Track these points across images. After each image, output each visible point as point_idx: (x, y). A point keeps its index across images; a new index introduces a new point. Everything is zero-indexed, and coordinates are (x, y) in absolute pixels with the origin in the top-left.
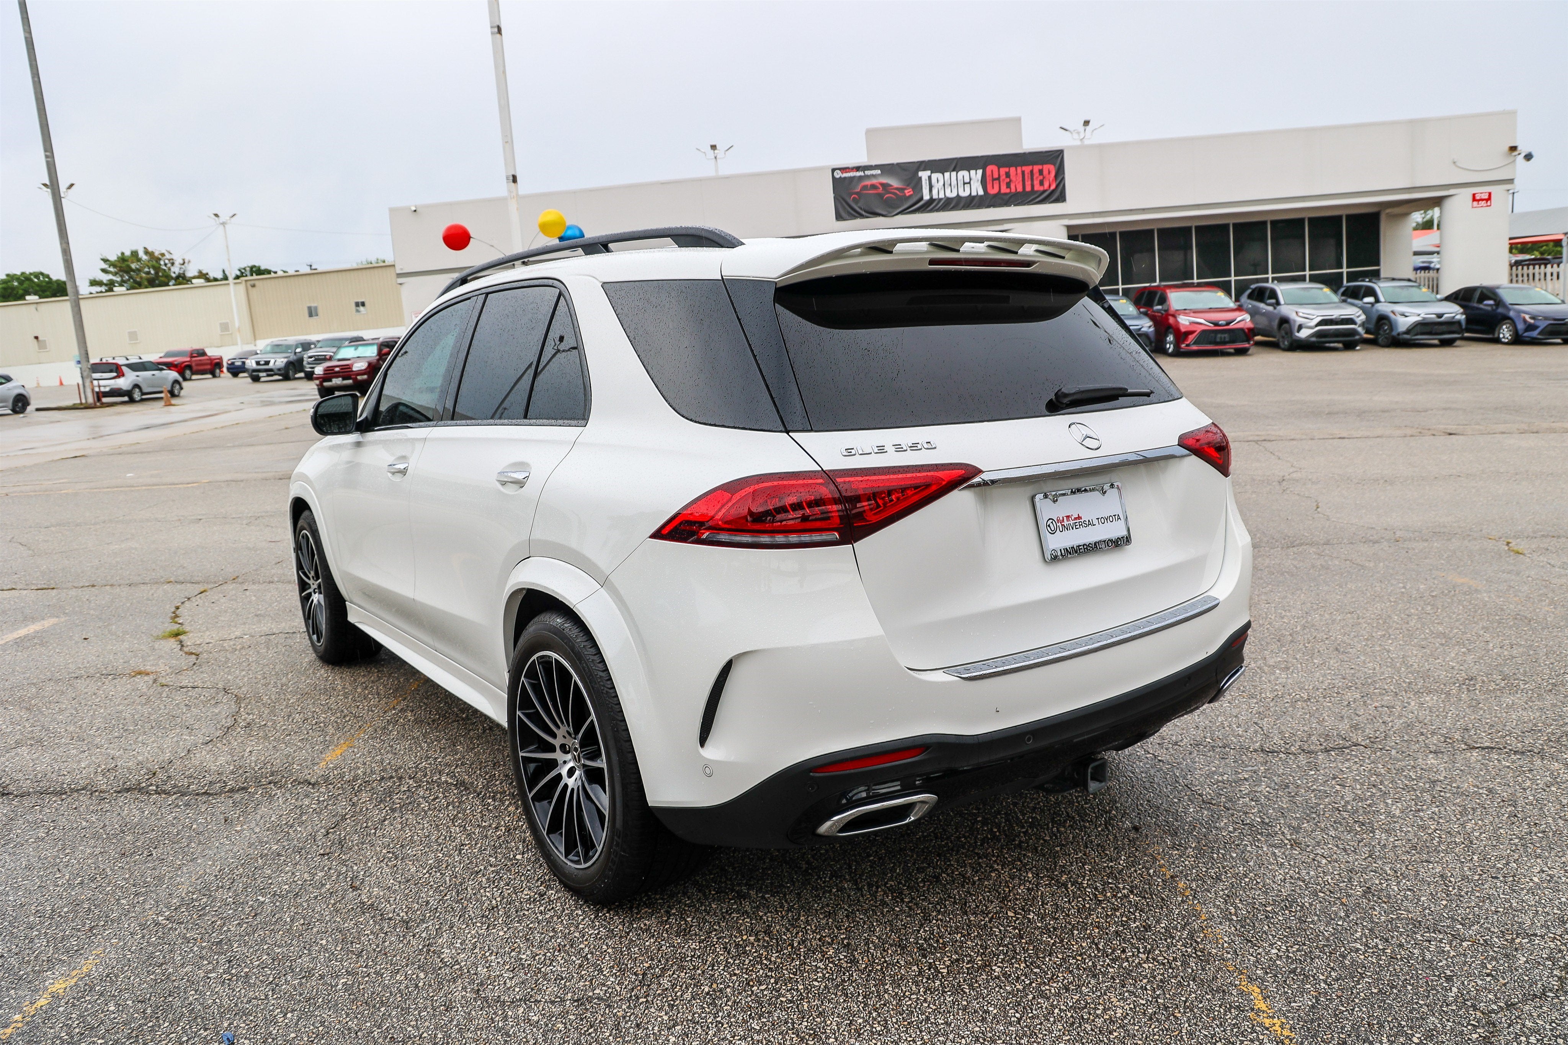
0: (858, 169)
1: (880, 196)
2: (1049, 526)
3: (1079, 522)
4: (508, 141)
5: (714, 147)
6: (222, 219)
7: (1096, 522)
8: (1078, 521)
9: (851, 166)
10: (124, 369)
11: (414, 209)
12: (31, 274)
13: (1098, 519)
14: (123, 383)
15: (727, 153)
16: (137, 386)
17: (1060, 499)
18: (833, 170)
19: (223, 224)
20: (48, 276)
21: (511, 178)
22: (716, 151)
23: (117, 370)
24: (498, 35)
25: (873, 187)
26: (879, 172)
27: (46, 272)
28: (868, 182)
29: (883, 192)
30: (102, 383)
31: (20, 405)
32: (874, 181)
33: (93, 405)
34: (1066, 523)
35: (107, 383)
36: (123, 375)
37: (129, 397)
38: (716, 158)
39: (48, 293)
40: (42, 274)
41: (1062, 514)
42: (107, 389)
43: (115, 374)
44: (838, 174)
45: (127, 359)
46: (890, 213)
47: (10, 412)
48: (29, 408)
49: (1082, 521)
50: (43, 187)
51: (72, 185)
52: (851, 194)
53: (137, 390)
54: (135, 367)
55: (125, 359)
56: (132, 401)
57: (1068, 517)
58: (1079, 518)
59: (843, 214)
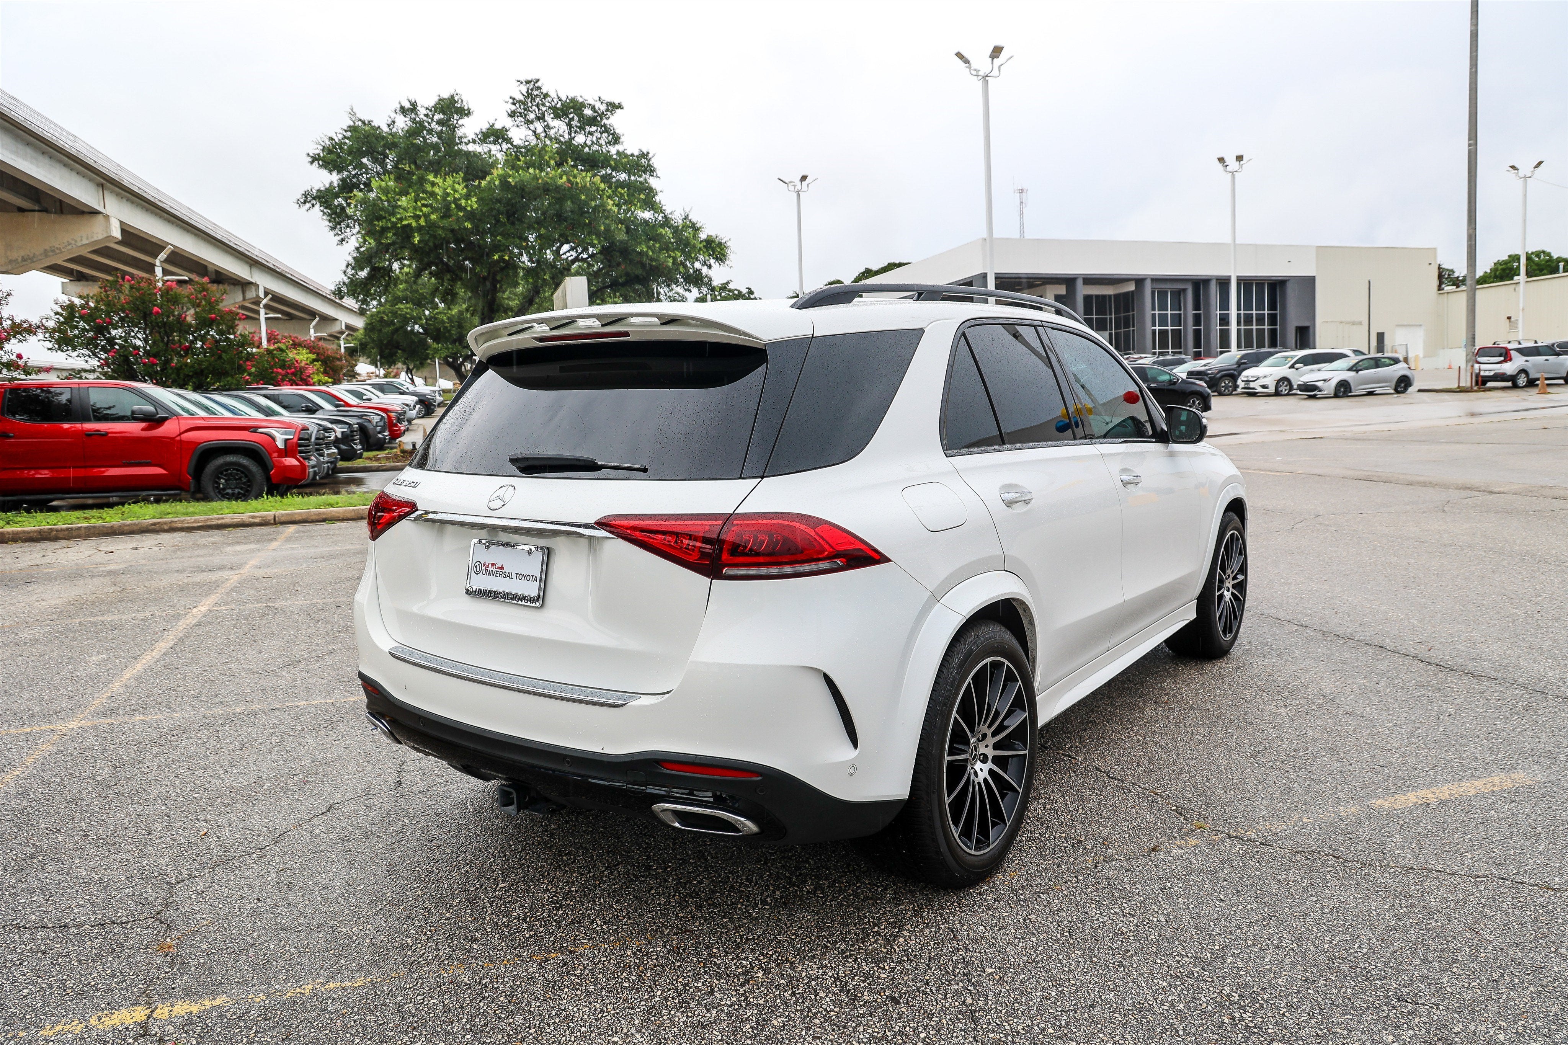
2: (476, 567)
7: (514, 576)
8: (500, 570)
10: (1513, 353)
12: (1532, 253)
13: (517, 575)
14: (1509, 368)
16: (1523, 371)
17: (493, 547)
20: (1549, 254)
23: (1506, 355)
27: (1548, 250)
30: (1483, 367)
31: (1403, 385)
33: (1469, 389)
34: (489, 569)
35: (1489, 367)
36: (1510, 360)
37: (1512, 382)
39: (1545, 271)
40: (1543, 252)
41: (489, 561)
42: (1492, 373)
43: (1502, 358)
45: (1520, 343)
47: (1392, 391)
48: (1410, 389)
49: (503, 572)
50: (1511, 169)
51: (1540, 163)
53: (1523, 375)
54: (1524, 352)
55: (1517, 343)
56: (1515, 386)
57: (493, 564)
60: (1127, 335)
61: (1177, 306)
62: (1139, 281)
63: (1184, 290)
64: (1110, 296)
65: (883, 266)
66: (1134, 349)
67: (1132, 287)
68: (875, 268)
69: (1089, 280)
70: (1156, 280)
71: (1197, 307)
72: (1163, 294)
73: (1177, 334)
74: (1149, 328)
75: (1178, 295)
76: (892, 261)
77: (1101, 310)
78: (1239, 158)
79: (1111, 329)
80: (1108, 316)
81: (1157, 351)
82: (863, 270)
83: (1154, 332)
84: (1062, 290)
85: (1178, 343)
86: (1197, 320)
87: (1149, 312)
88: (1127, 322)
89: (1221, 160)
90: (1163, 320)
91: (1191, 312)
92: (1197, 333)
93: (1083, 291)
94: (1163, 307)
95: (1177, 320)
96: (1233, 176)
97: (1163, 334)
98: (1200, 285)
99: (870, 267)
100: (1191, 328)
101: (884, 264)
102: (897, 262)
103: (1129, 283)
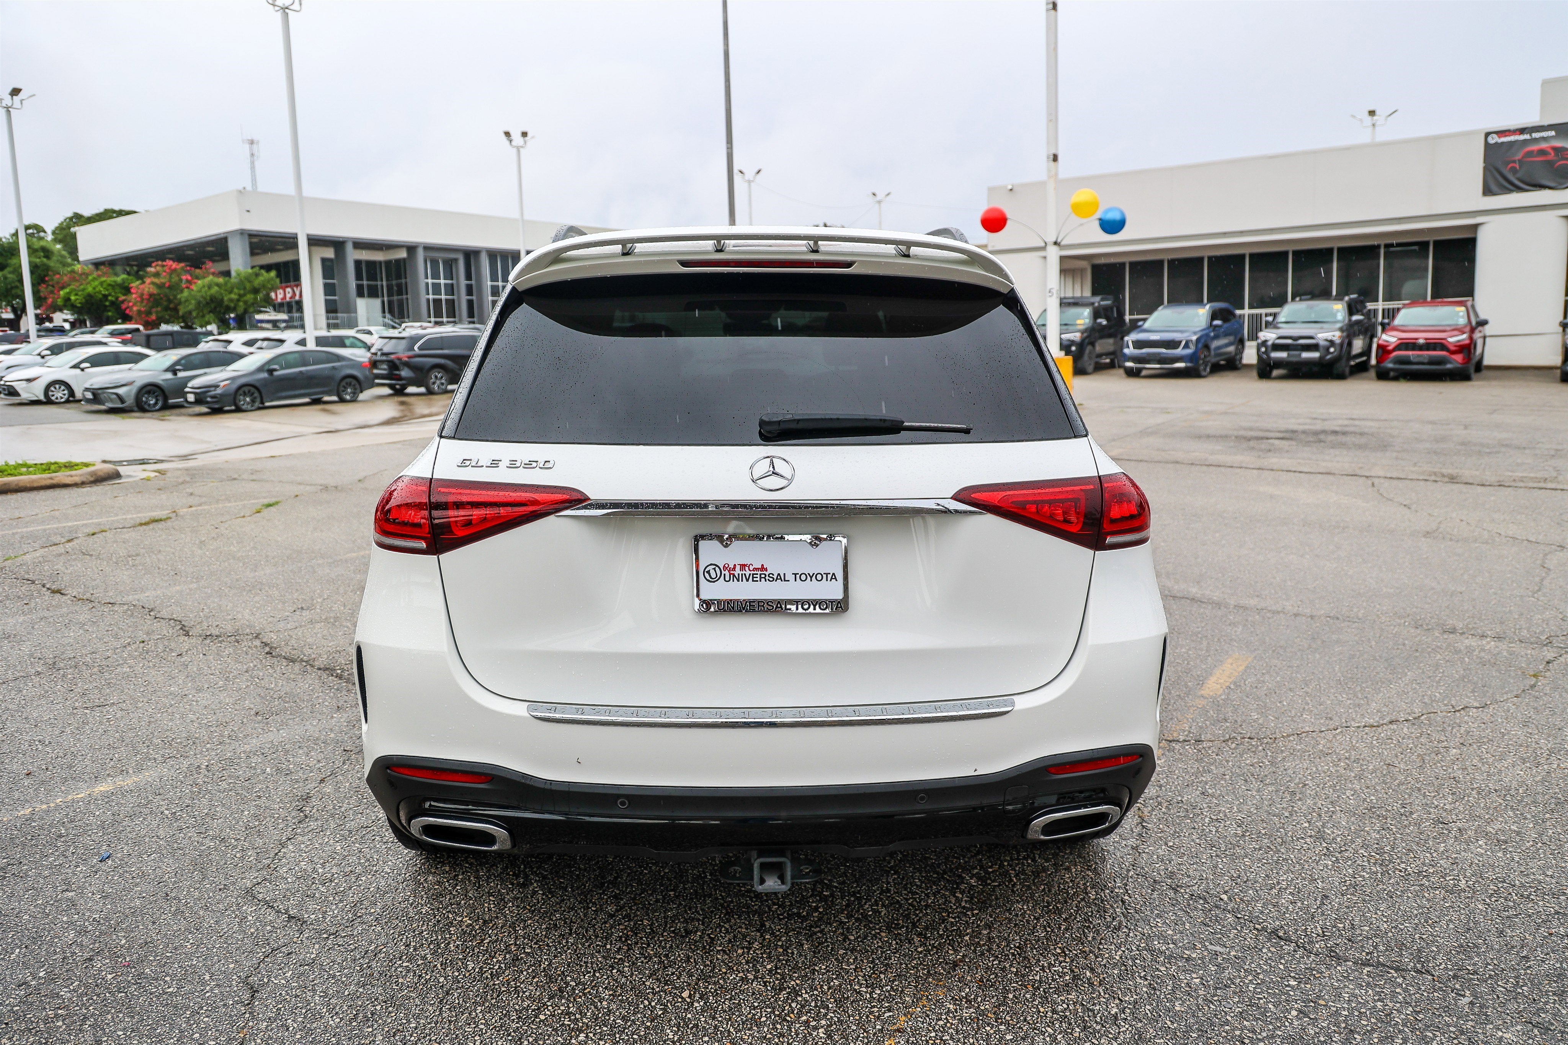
0: (1522, 131)
1: (1550, 163)
2: (708, 572)
3: (761, 573)
4: (1053, 118)
5: (1372, 113)
6: (878, 198)
7: (791, 577)
8: (759, 572)
9: (1512, 128)
11: (1010, 187)
13: (795, 574)
15: (1389, 118)
18: (1487, 135)
19: (879, 202)
21: (1052, 157)
22: (1375, 118)
24: (1053, 12)
25: (1542, 152)
26: (1553, 133)
28: (1535, 147)
29: (1555, 158)
32: (1544, 145)
38: (1374, 125)
44: (1493, 139)
46: (1561, 184)
49: (767, 573)
52: (1507, 163)
57: (743, 567)
58: (763, 568)
59: (1494, 188)
60: (401, 303)
61: (450, 275)
62: (411, 249)
63: (456, 260)
64: (380, 262)
65: (97, 211)
66: (408, 317)
67: (403, 254)
68: (87, 213)
69: (359, 245)
70: (428, 248)
71: (469, 277)
72: (435, 263)
73: (451, 304)
74: (423, 297)
75: (450, 265)
76: (109, 207)
77: (372, 276)
78: (524, 134)
79: (383, 296)
80: (379, 283)
81: (433, 319)
82: (70, 214)
83: (428, 300)
84: (330, 253)
85: (452, 313)
86: (469, 290)
87: (422, 281)
88: (401, 290)
89: (507, 134)
90: (436, 288)
91: (463, 282)
92: (470, 303)
93: (352, 255)
94: (436, 276)
95: (450, 289)
96: (519, 151)
97: (437, 302)
98: (471, 255)
99: (80, 212)
100: (464, 298)
101: (99, 209)
102: (117, 208)
103: (399, 250)
